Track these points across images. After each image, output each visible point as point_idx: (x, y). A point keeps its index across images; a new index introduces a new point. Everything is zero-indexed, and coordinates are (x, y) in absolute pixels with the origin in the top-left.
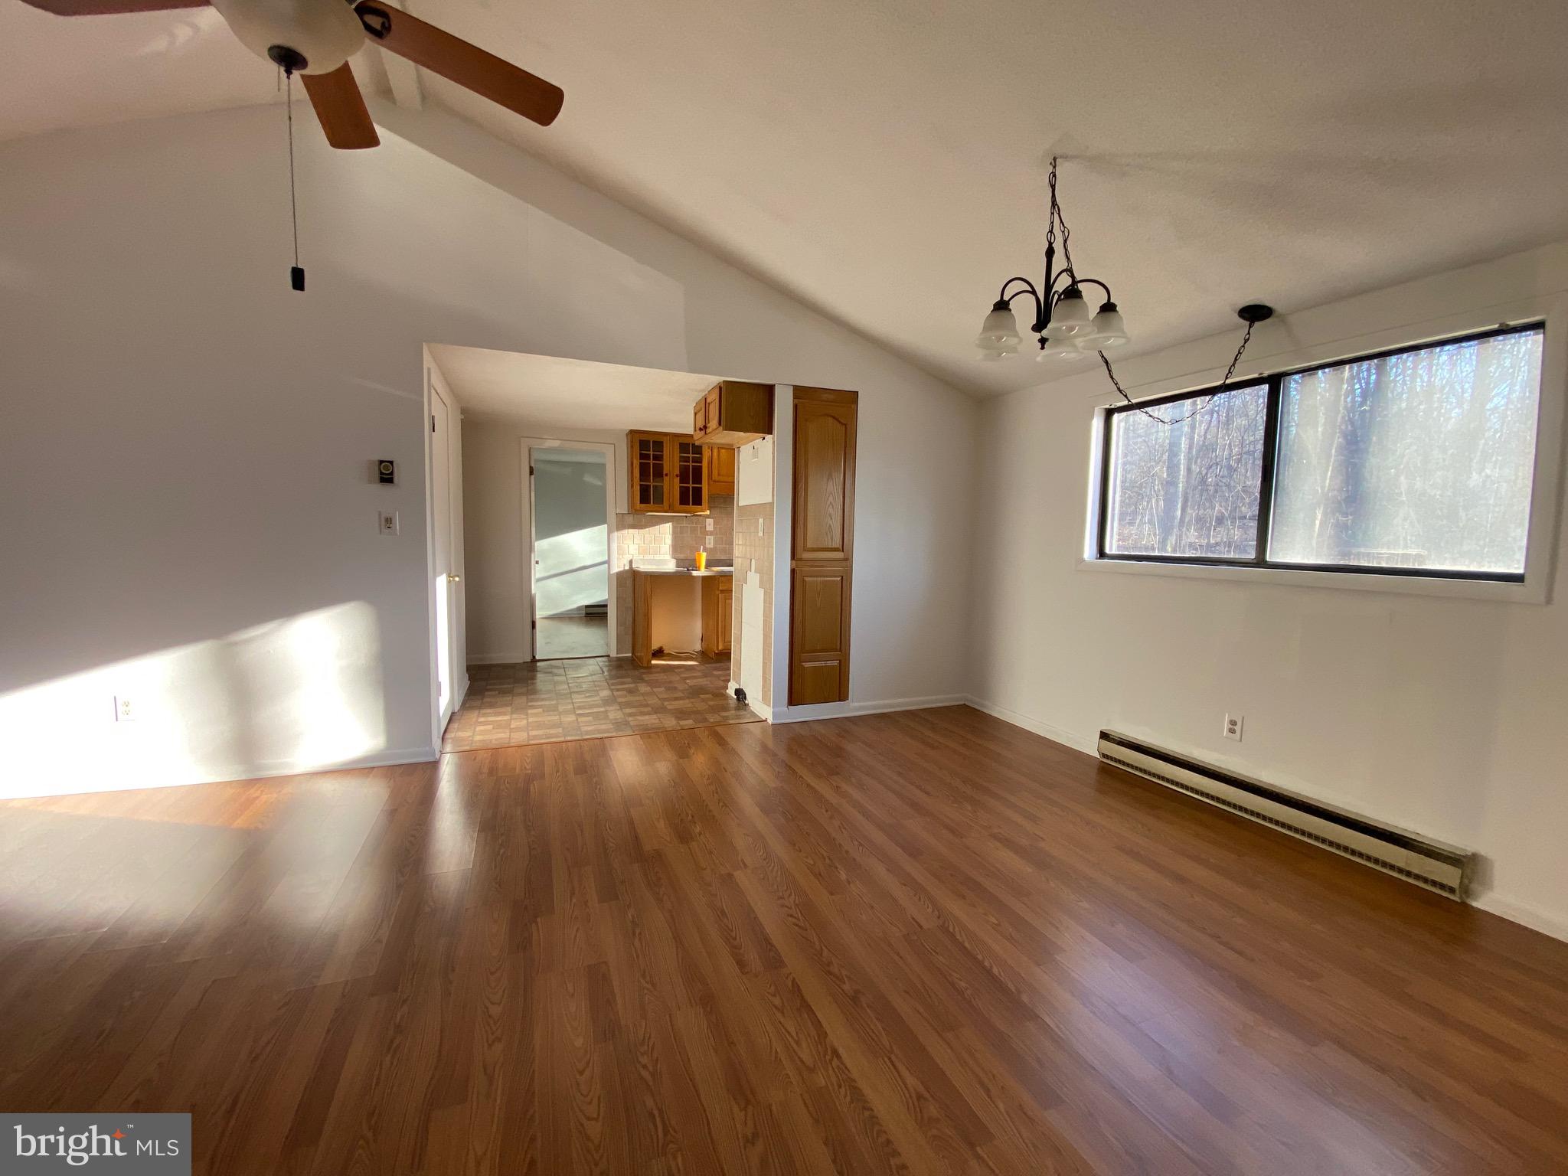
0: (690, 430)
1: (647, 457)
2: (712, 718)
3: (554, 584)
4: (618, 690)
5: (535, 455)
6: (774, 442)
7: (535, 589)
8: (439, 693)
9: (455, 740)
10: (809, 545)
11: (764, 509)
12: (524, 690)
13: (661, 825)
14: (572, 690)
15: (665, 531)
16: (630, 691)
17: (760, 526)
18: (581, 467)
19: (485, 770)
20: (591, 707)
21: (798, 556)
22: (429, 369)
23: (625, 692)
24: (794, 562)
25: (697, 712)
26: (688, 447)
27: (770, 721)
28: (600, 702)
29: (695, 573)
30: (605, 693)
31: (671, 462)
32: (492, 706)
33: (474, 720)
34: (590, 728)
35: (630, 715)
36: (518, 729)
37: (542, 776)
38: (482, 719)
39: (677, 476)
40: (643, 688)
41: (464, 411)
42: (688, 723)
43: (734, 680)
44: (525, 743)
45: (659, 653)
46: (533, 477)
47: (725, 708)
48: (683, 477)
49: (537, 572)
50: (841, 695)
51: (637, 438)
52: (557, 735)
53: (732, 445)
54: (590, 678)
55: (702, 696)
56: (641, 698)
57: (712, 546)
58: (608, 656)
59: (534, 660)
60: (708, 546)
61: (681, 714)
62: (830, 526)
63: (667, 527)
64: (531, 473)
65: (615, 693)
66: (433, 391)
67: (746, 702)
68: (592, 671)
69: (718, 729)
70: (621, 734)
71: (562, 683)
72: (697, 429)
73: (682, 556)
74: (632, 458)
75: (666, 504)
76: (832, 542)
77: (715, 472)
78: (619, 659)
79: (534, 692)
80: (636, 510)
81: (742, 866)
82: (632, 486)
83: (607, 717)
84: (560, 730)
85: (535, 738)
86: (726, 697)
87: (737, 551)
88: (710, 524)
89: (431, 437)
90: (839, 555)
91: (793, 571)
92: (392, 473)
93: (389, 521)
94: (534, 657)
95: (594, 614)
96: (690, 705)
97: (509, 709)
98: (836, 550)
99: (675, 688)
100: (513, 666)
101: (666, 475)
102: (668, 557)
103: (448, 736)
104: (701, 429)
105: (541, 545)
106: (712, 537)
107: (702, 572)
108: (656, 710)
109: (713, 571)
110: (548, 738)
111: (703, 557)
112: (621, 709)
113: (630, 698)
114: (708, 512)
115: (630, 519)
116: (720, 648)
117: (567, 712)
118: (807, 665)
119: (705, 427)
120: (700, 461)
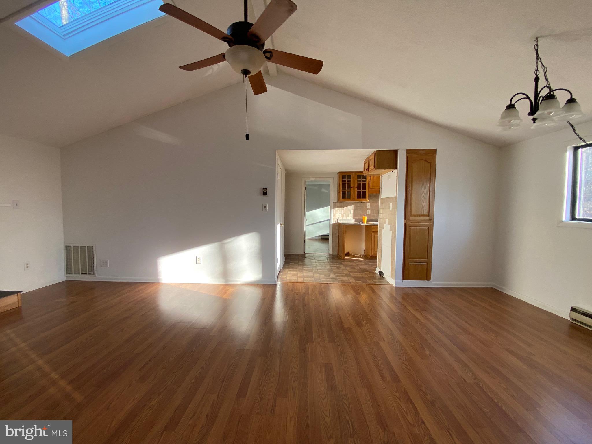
0: (362, 170)
1: (345, 181)
2: (369, 281)
3: (311, 227)
4: (333, 267)
5: (307, 183)
6: (397, 172)
7: (306, 229)
8: (277, 263)
9: (282, 279)
10: (413, 213)
11: (393, 199)
12: (302, 263)
13: (350, 318)
14: (317, 265)
15: (350, 209)
16: (338, 268)
17: (390, 205)
18: (321, 186)
19: (291, 289)
20: (323, 272)
21: (407, 218)
22: (277, 159)
23: (335, 268)
24: (406, 221)
25: (363, 278)
26: (361, 176)
27: (394, 285)
28: (327, 270)
29: (362, 224)
30: (328, 267)
31: (354, 183)
32: (292, 268)
33: (287, 272)
34: (324, 280)
35: (337, 276)
36: (300, 277)
37: (308, 294)
38: (289, 272)
39: (356, 187)
40: (342, 267)
41: (286, 170)
42: (360, 282)
43: (378, 267)
44: (303, 282)
45: (348, 254)
46: (306, 191)
47: (375, 278)
48: (359, 188)
49: (306, 223)
50: (428, 277)
51: (342, 174)
52: (313, 280)
53: (379, 175)
54: (323, 261)
55: (365, 272)
56: (342, 271)
57: (369, 214)
58: (329, 254)
59: (305, 254)
60: (367, 214)
61: (357, 278)
62: (423, 205)
63: (352, 207)
64: (305, 189)
65: (332, 268)
66: (278, 165)
67: (384, 276)
68: (323, 259)
69: (372, 286)
70: (334, 283)
71: (314, 262)
72: (365, 170)
73: (357, 218)
74: (339, 182)
75: (351, 198)
76: (424, 212)
77: (371, 185)
78: (333, 256)
79: (304, 265)
80: (340, 201)
81: (383, 340)
82: (339, 192)
83: (329, 276)
84: (313, 279)
85: (305, 280)
86: (375, 274)
87: (380, 216)
88: (368, 205)
89: (277, 179)
90: (427, 218)
91: (405, 225)
92: (266, 192)
93: (265, 207)
94: (305, 252)
95: (324, 239)
96: (361, 275)
97: (297, 269)
98: (426, 216)
99: (355, 268)
100: (298, 255)
101: (352, 187)
102: (352, 218)
103: (279, 276)
104: (366, 170)
105: (307, 214)
106: (369, 211)
107: (365, 224)
108: (348, 276)
109: (370, 224)
110: (309, 281)
111: (366, 218)
112: (334, 274)
113: (338, 270)
114: (368, 201)
115: (338, 204)
116: (372, 254)
117: (315, 273)
118: (411, 264)
119: (368, 169)
120: (365, 181)
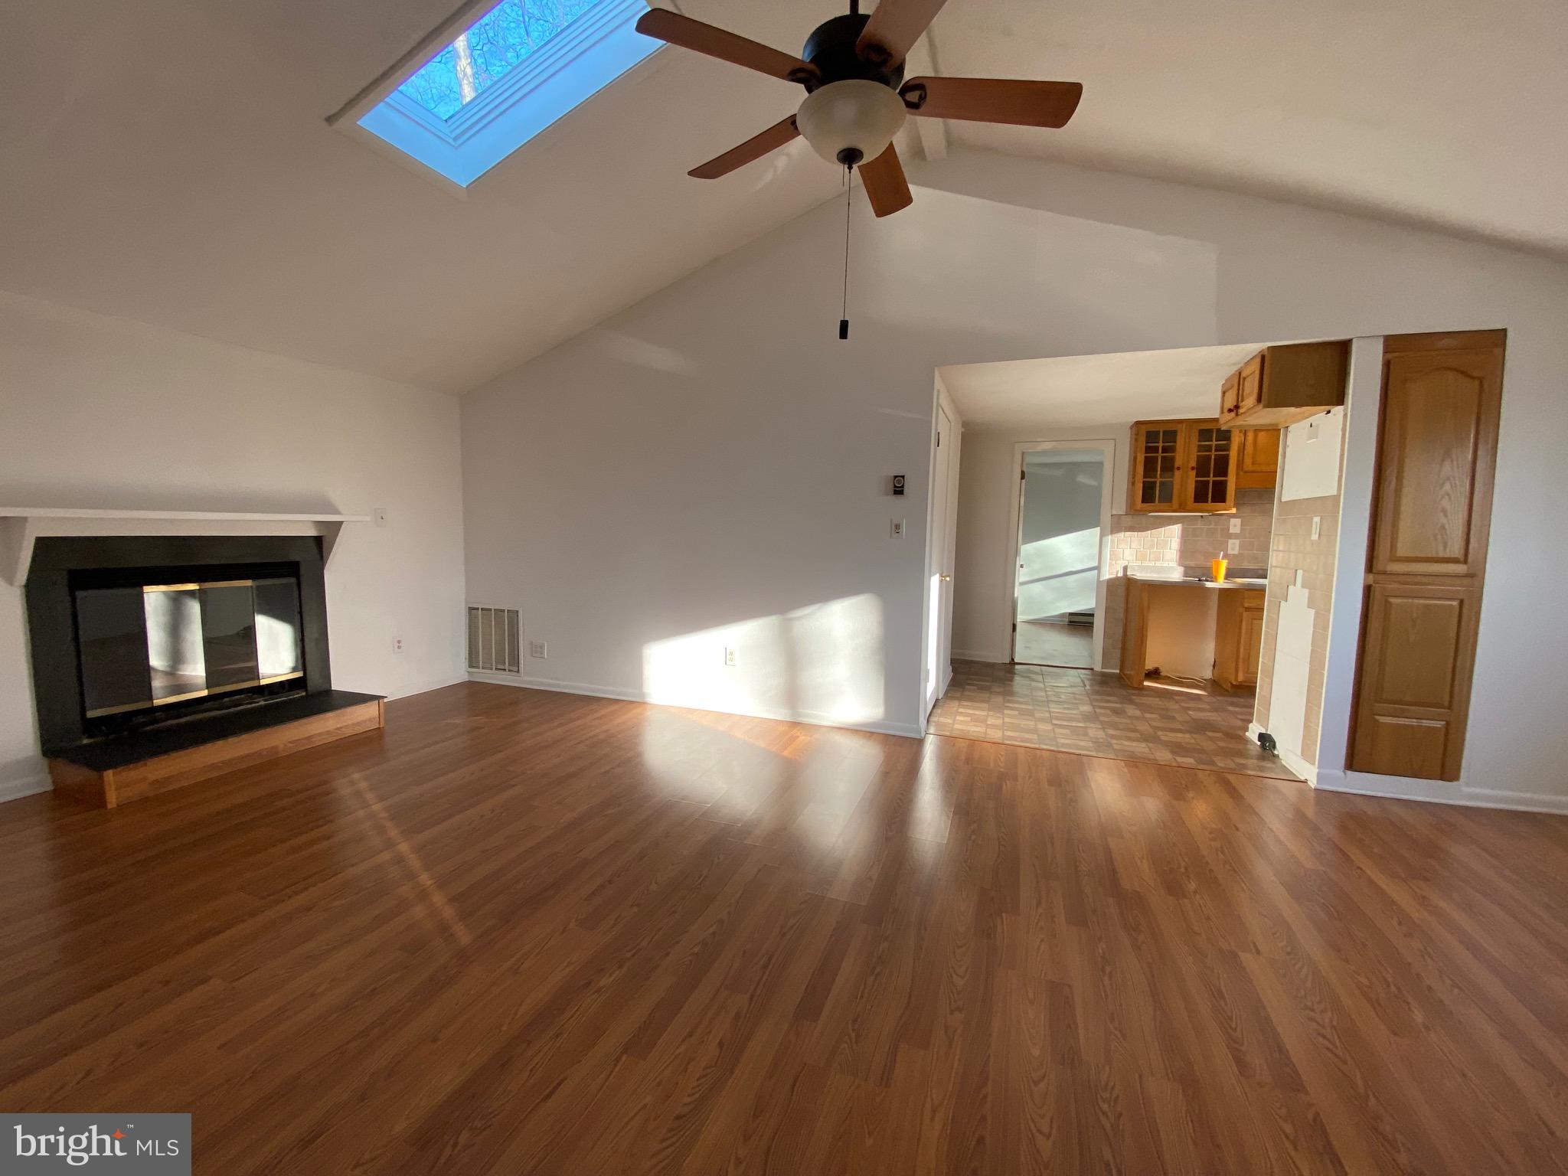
0: (1215, 414)
1: (1155, 450)
2: (1221, 763)
3: (1037, 588)
4: (1101, 707)
5: (1028, 459)
6: (1345, 415)
7: (1018, 592)
8: (927, 680)
9: (938, 725)
10: (1402, 551)
11: (1326, 506)
12: (1002, 690)
13: (1145, 866)
14: (1050, 699)
15: (1172, 535)
16: (1116, 712)
17: (1314, 526)
18: (1074, 467)
19: (963, 758)
20: (1070, 720)
21: (1379, 565)
22: (938, 391)
23: (1108, 711)
24: (1371, 576)
25: (1202, 751)
26: (1210, 433)
27: (1313, 783)
28: (1080, 717)
29: (1209, 585)
30: (1086, 708)
31: (1186, 454)
32: (970, 699)
33: (955, 709)
34: (1065, 741)
35: (1113, 737)
36: (993, 726)
37: (1015, 778)
38: (961, 710)
39: (1193, 468)
40: (1131, 710)
41: (965, 424)
42: (1189, 761)
43: (1259, 721)
44: (1001, 741)
45: (1154, 674)
46: (1023, 481)
47: (1241, 754)
48: (1202, 469)
49: (1022, 575)
50: (1447, 768)
51: (1144, 429)
52: (1032, 741)
53: (1276, 425)
54: (1069, 689)
55: (1210, 734)
56: (1129, 722)
57: (1236, 552)
58: (1092, 669)
59: (1013, 663)
60: (1230, 552)
61: (1177, 749)
62: (1443, 527)
63: (1176, 529)
64: (1023, 477)
65: (1098, 710)
66: (941, 411)
67: (1276, 752)
68: (1071, 683)
69: (1232, 778)
70: (1100, 755)
71: (1041, 689)
72: (1226, 410)
73: (1192, 564)
74: (1135, 453)
75: (1175, 503)
76: (1445, 548)
77: (1248, 461)
78: (1103, 675)
79: (1009, 693)
80: (1136, 510)
81: (1254, 951)
82: (1133, 484)
83: (1086, 734)
84: (1035, 737)
85: (1010, 738)
86: (1246, 741)
87: (1275, 559)
88: (1235, 525)
89: (935, 449)
90: (1461, 569)
91: (1368, 590)
92: (903, 486)
93: (898, 527)
94: (1013, 660)
95: (1079, 623)
96: (1193, 741)
97: (986, 705)
98: (1455, 561)
99: (1174, 718)
100: (992, 666)
101: (1178, 468)
102: (1174, 564)
103: (933, 719)
104: (1230, 410)
105: (1027, 549)
106: (1237, 542)
107: (1220, 583)
108: (1146, 738)
109: (1235, 583)
110: (1022, 742)
111: (1223, 565)
112: (1104, 729)
113: (1115, 719)
114: (1234, 511)
115: (1128, 521)
116: (1241, 678)
117: (1042, 720)
118: (1382, 719)
119: (1237, 407)
120: (1227, 448)
